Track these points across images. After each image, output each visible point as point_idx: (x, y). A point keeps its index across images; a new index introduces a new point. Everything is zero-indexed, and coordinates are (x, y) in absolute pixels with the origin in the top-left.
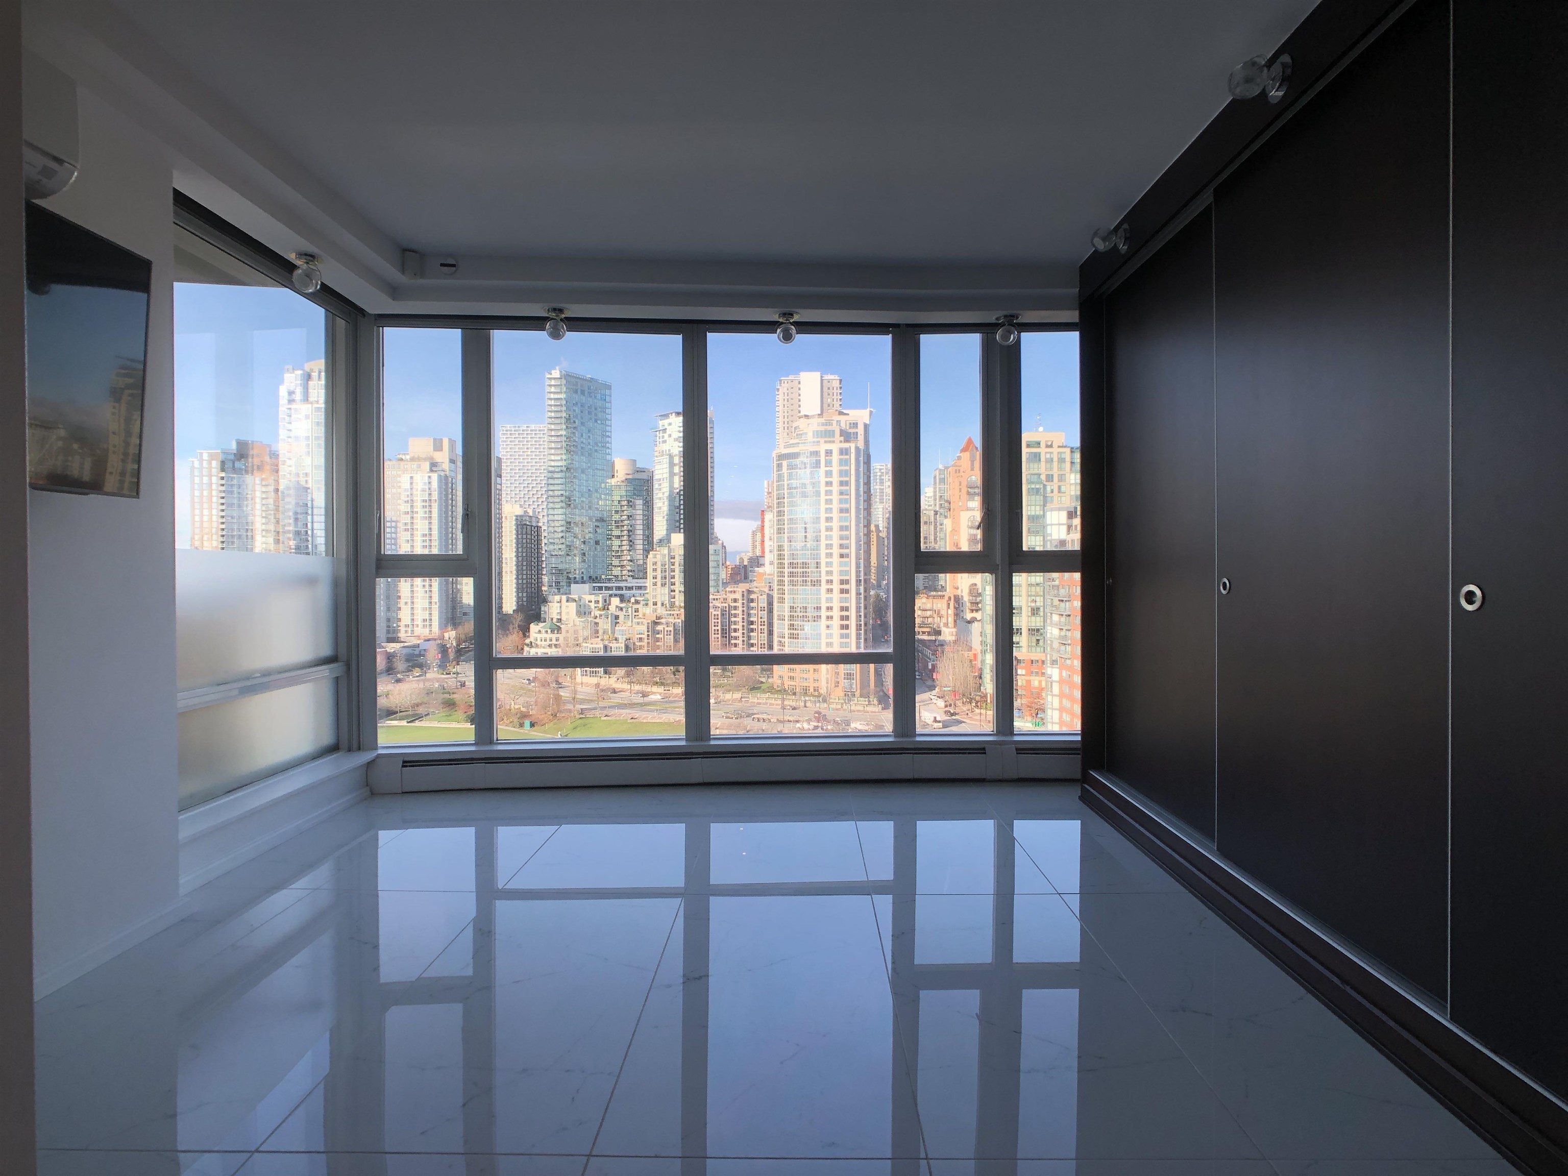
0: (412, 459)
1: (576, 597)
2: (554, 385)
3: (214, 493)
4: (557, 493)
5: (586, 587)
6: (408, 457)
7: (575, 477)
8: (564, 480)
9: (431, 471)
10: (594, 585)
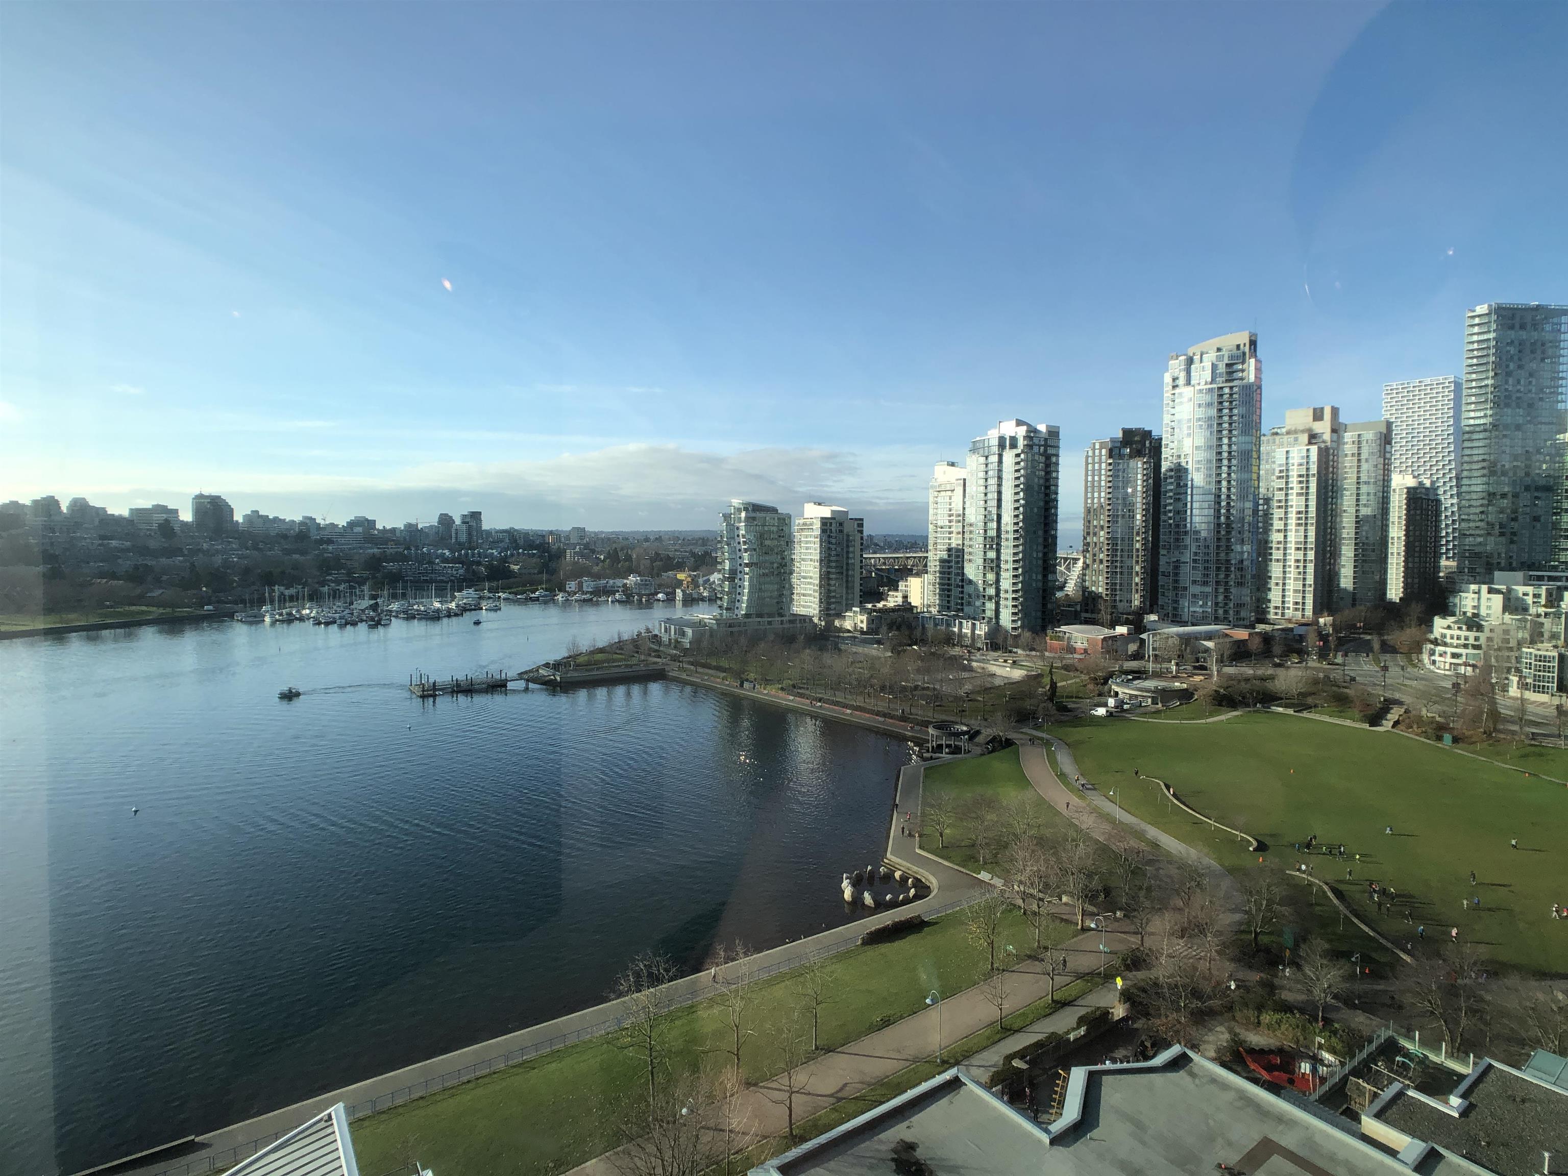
0: (1288, 433)
1: (1503, 588)
2: (1478, 325)
3: (1103, 478)
4: (1476, 458)
5: (1520, 575)
6: (1284, 430)
7: (1505, 436)
8: (1488, 441)
9: (1310, 443)
10: (1531, 573)
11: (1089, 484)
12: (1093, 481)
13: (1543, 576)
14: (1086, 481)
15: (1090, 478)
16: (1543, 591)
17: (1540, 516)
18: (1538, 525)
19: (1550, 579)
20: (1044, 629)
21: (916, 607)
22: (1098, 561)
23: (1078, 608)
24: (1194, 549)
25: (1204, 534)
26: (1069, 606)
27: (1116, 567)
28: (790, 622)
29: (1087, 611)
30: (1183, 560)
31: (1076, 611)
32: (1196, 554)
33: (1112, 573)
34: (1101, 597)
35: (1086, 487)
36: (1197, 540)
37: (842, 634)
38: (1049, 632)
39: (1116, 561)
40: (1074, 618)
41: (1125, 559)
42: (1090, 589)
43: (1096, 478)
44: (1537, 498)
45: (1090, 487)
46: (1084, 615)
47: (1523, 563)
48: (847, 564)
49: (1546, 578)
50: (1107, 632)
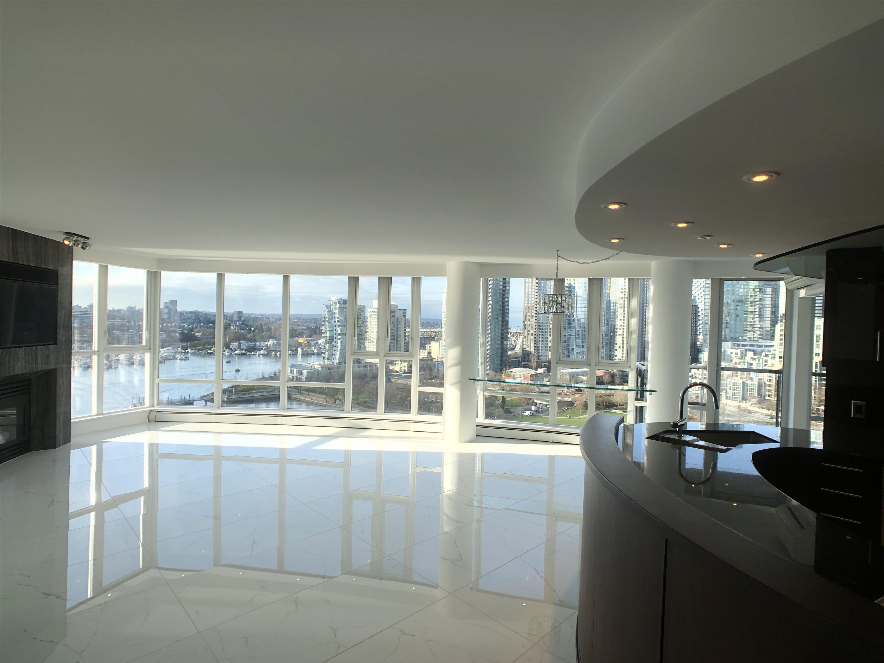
11: (526, 293)
12: (528, 292)
13: (740, 344)
14: (525, 292)
15: (527, 290)
16: (739, 351)
17: (738, 315)
18: (738, 319)
19: (744, 345)
20: (501, 370)
21: (435, 358)
22: (530, 334)
23: (520, 359)
24: (577, 329)
25: (582, 321)
26: (515, 358)
27: (539, 337)
28: (365, 366)
29: (524, 361)
30: (572, 334)
31: (519, 361)
32: (578, 331)
33: (537, 341)
34: (532, 353)
35: (525, 295)
36: (579, 324)
37: (393, 374)
38: (504, 372)
39: (540, 334)
40: (518, 365)
41: (544, 333)
42: (526, 349)
43: (530, 290)
44: (737, 305)
45: (526, 295)
46: (523, 363)
47: (732, 338)
48: (397, 334)
49: (741, 345)
50: (533, 372)
